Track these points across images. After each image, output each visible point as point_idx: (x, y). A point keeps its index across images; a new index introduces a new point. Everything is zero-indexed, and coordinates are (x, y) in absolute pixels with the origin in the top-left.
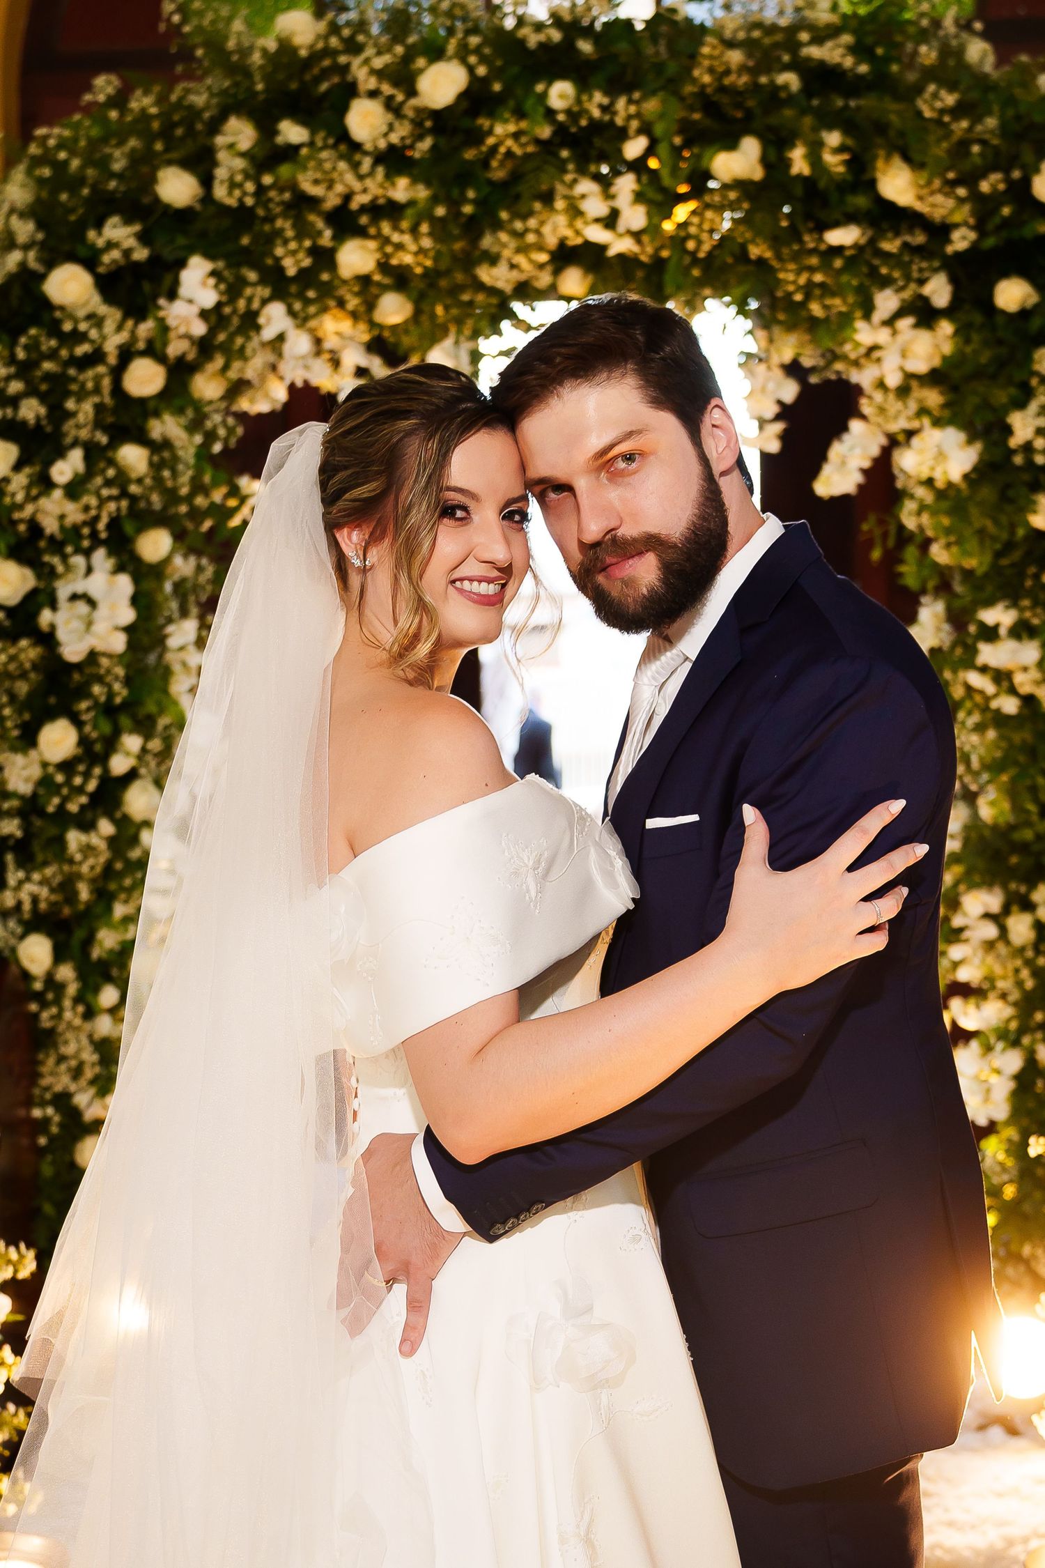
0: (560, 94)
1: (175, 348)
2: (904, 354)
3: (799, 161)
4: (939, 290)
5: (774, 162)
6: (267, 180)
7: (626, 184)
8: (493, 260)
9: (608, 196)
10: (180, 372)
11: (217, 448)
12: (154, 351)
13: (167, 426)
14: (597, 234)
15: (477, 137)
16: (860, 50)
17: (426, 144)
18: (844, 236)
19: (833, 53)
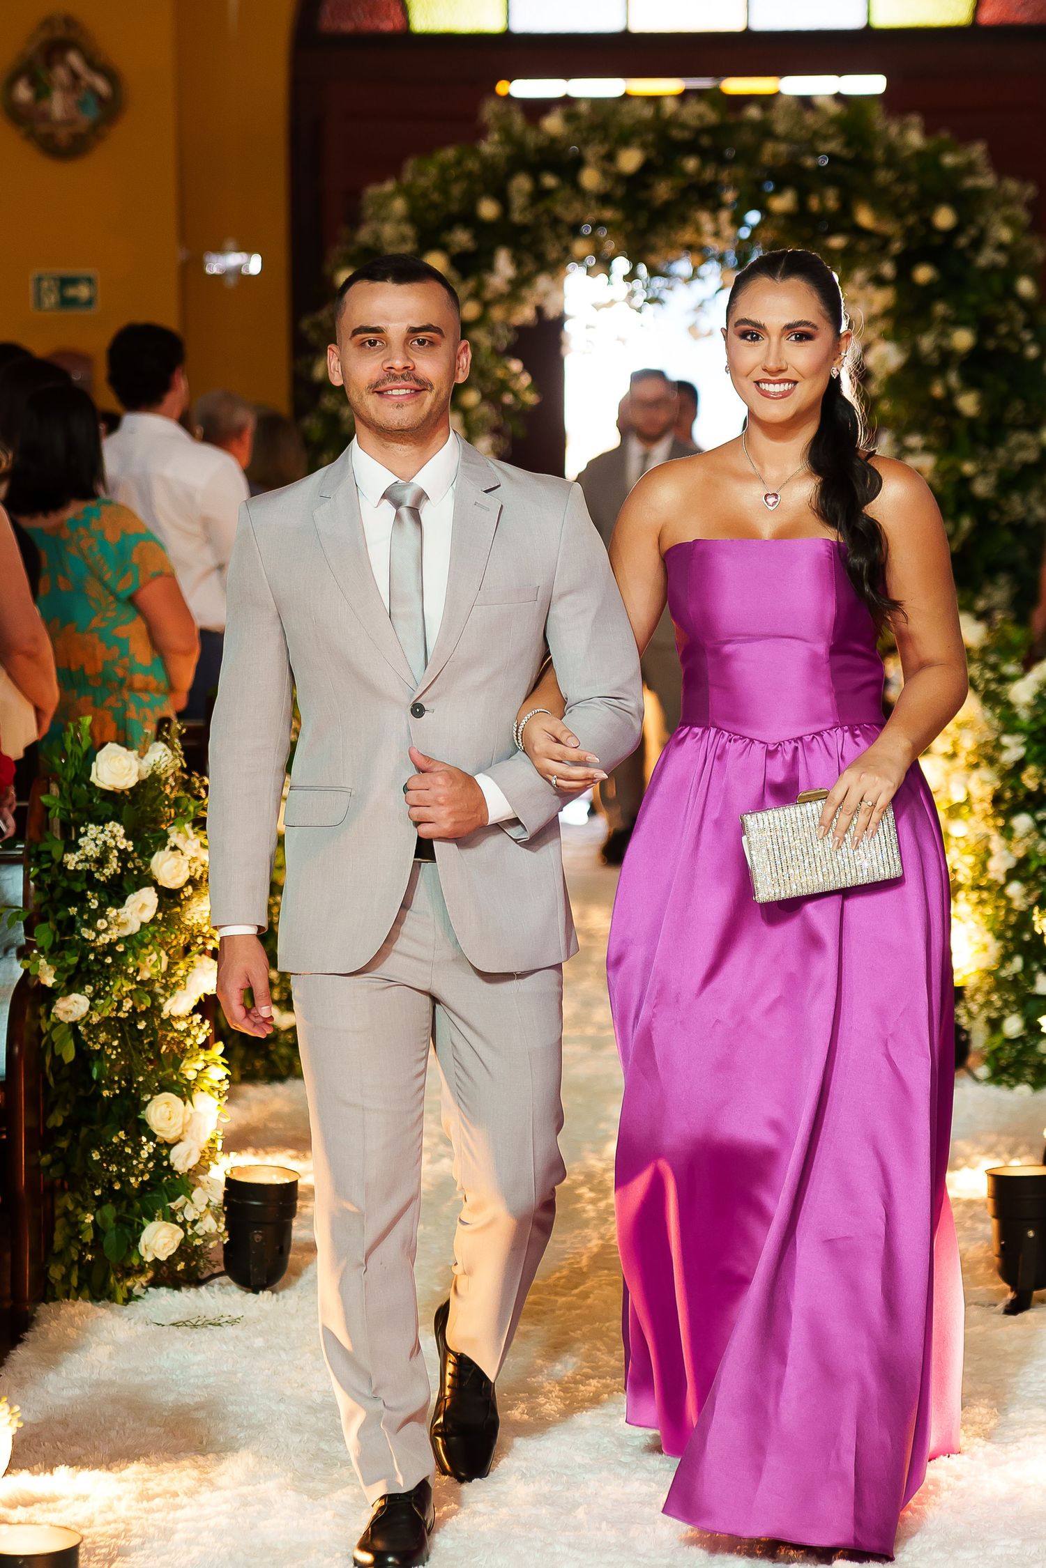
0: (691, 164)
1: (488, 295)
2: (870, 302)
3: (814, 203)
4: (888, 269)
5: (802, 201)
6: (541, 207)
7: (725, 216)
8: (652, 249)
9: (715, 220)
10: (486, 305)
11: (504, 344)
12: (476, 295)
13: (480, 335)
14: (709, 241)
15: (647, 187)
16: (848, 144)
17: (619, 192)
18: (837, 242)
19: (834, 146)
